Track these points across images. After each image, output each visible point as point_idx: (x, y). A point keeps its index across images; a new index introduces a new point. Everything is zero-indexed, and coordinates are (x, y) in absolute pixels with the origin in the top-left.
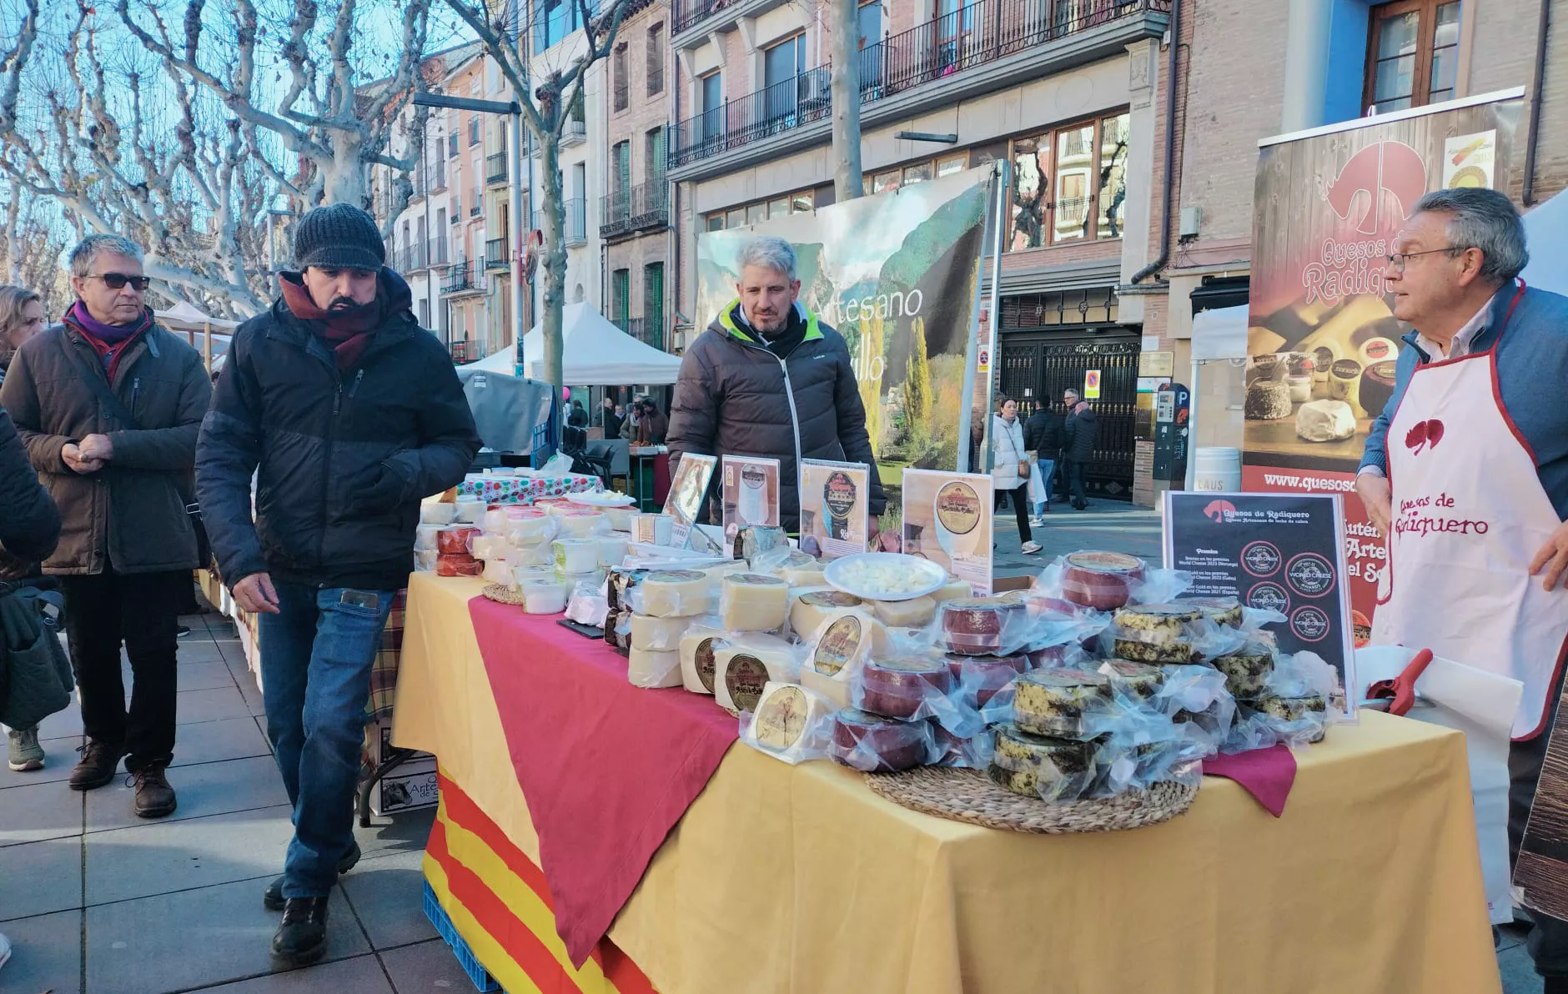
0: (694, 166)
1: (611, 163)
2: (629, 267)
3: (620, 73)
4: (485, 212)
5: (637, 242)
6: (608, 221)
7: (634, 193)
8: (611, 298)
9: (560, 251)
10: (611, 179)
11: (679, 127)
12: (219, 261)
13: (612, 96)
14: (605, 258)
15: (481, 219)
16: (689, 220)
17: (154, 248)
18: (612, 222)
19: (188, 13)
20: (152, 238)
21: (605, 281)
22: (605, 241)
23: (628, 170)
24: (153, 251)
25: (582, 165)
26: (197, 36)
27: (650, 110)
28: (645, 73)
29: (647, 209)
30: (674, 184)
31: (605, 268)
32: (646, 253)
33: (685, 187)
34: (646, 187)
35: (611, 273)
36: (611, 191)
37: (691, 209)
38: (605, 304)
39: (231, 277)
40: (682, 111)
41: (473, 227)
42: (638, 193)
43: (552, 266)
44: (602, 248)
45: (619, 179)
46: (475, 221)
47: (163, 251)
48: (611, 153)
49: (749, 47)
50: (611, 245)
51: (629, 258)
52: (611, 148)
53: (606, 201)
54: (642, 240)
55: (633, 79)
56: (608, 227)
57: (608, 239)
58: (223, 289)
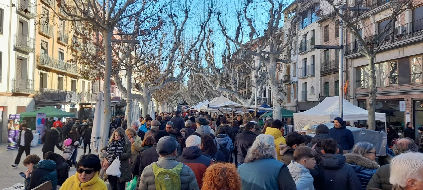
0: (352, 55)
1: (323, 55)
2: (329, 82)
3: (326, 32)
4: (283, 68)
5: (332, 75)
7: (331, 62)
8: (323, 89)
9: (375, 89)
10: (323, 59)
11: (347, 45)
12: (231, 86)
13: (323, 38)
14: (321, 79)
16: (351, 69)
17: (219, 84)
19: (237, 30)
20: (219, 81)
21: (321, 87)
22: (321, 75)
23: (329, 57)
25: (314, 56)
26: (239, 35)
27: (336, 41)
28: (335, 32)
29: (335, 66)
30: (345, 60)
31: (321, 82)
32: (335, 78)
33: (350, 61)
34: (335, 61)
35: (323, 83)
36: (323, 62)
37: (352, 66)
38: (321, 91)
39: (233, 89)
40: (348, 40)
42: (332, 62)
43: (373, 93)
44: (320, 77)
45: (325, 59)
46: (280, 71)
47: (221, 84)
48: (323, 53)
49: (372, 22)
50: (323, 76)
51: (329, 79)
52: (323, 51)
53: (322, 65)
54: (334, 74)
55: (331, 34)
56: (322, 71)
57: (322, 75)
58: (233, 92)
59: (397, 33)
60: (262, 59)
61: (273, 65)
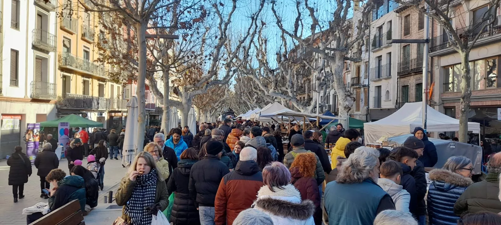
0: (439, 52)
1: (402, 52)
2: (409, 85)
3: (406, 24)
4: (351, 69)
5: (412, 77)
6: (400, 70)
7: (411, 61)
8: (401, 95)
9: (469, 92)
10: (402, 57)
11: (433, 39)
12: (287, 90)
13: (403, 31)
14: (399, 82)
15: (349, 71)
16: (437, 69)
17: (273, 88)
18: (402, 71)
19: (296, 22)
20: (273, 85)
21: (399, 91)
22: (399, 77)
23: (409, 54)
24: (273, 89)
25: (390, 53)
26: (298, 28)
27: (419, 34)
29: (417, 66)
30: (430, 57)
31: (399, 85)
32: (416, 80)
33: (436, 59)
34: (418, 59)
35: (401, 87)
36: (402, 60)
37: (438, 65)
38: (398, 96)
39: (290, 94)
40: (434, 33)
41: (346, 74)
42: (413, 61)
43: (465, 98)
44: (398, 79)
45: (405, 56)
46: (347, 72)
47: (275, 88)
48: (402, 49)
49: (466, 9)
50: (402, 78)
51: (408, 82)
52: (402, 47)
53: (400, 64)
54: (415, 76)
55: (412, 26)
56: (400, 72)
57: (400, 76)
58: (289, 98)
59: (497, 23)
60: (326, 56)
61: (340, 64)
